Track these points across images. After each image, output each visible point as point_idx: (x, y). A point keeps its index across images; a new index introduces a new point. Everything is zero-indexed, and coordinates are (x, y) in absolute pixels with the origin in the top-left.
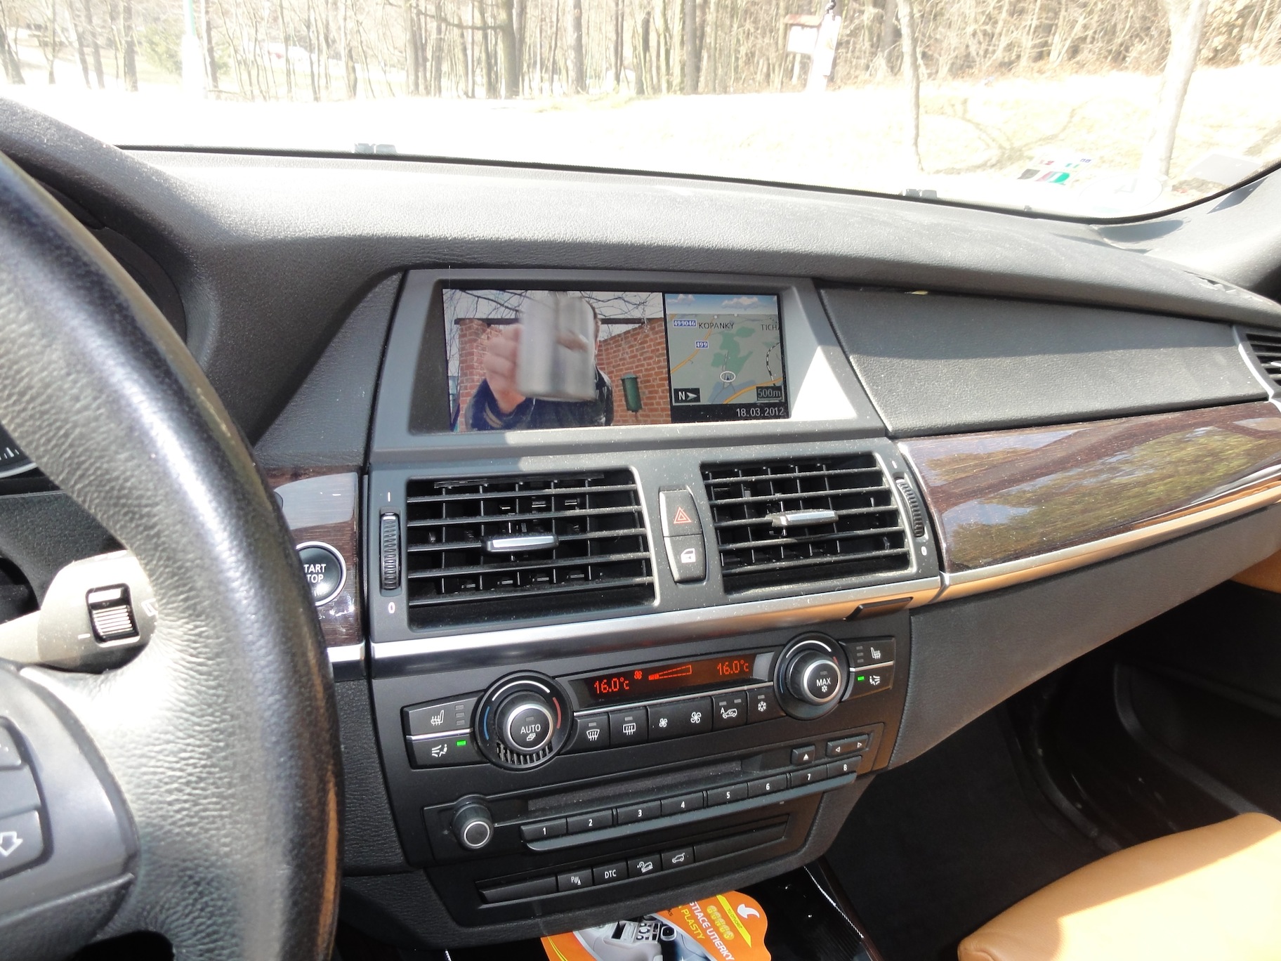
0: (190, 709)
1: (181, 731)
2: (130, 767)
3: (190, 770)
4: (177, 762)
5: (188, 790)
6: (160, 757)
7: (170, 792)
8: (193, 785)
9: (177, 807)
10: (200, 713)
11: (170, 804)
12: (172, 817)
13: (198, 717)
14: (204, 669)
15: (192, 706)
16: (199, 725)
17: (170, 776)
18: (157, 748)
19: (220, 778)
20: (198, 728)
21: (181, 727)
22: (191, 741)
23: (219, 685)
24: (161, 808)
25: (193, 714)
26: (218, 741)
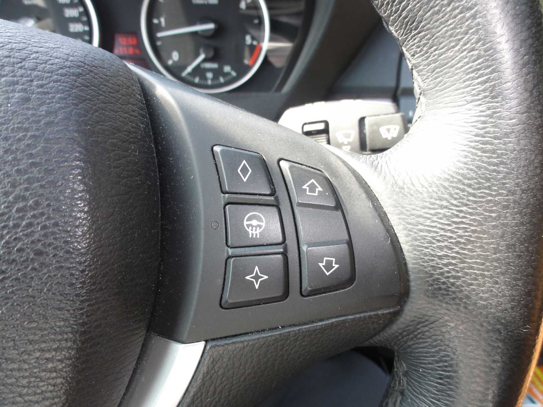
0: (466, 181)
1: (456, 199)
2: (410, 224)
3: (461, 232)
4: (449, 225)
5: (457, 249)
6: (435, 219)
7: (441, 248)
8: (462, 246)
9: (445, 261)
10: (477, 186)
11: (440, 257)
12: (441, 268)
13: (474, 189)
14: (489, 147)
15: (469, 179)
16: (474, 195)
17: (441, 235)
18: (432, 212)
19: (487, 243)
20: (471, 198)
21: (456, 196)
22: (464, 209)
23: (502, 163)
24: (433, 260)
25: (469, 186)
26: (491, 211)
